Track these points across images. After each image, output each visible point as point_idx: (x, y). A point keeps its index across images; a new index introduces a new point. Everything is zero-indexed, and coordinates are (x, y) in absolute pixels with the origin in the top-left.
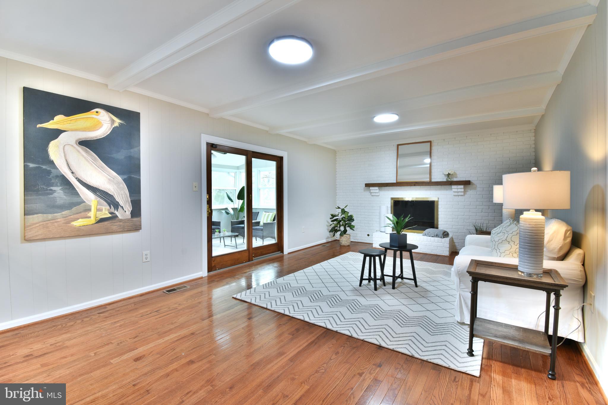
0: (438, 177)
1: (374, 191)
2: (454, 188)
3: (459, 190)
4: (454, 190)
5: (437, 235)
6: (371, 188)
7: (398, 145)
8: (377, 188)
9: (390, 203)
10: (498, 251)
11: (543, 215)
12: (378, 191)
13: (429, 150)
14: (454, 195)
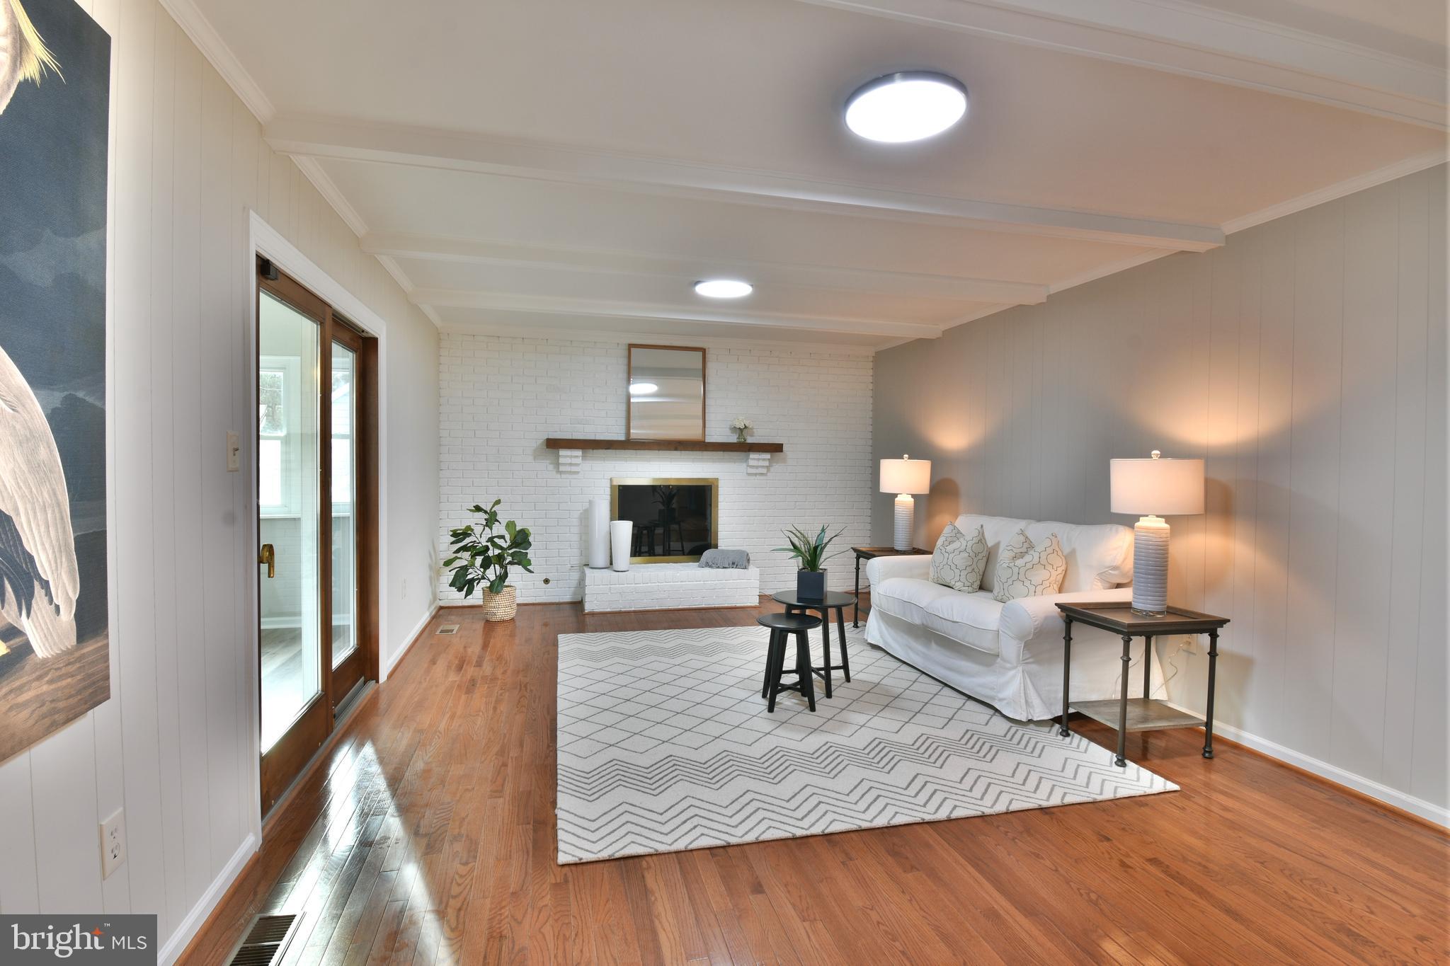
0: (718, 433)
1: (568, 460)
2: (754, 459)
3: (761, 463)
4: (751, 463)
5: (733, 564)
6: (563, 452)
7: (631, 346)
8: (579, 453)
9: (609, 493)
10: (1027, 583)
11: (1166, 522)
12: (579, 460)
13: (700, 366)
14: (749, 474)
